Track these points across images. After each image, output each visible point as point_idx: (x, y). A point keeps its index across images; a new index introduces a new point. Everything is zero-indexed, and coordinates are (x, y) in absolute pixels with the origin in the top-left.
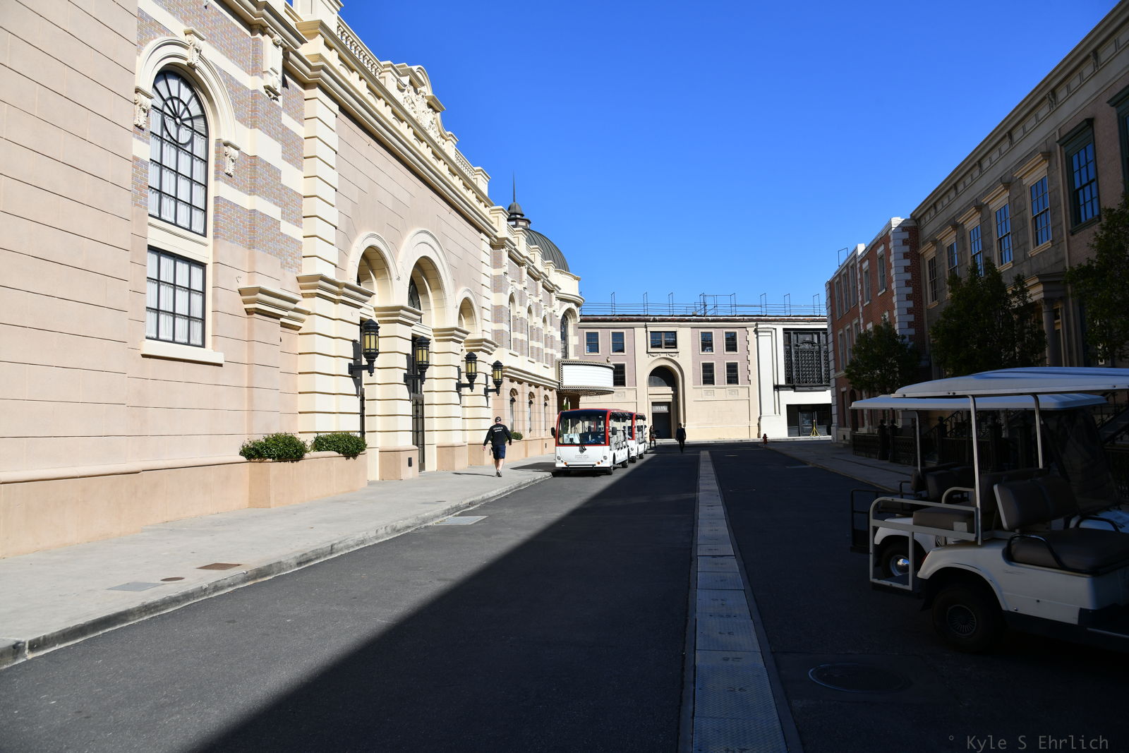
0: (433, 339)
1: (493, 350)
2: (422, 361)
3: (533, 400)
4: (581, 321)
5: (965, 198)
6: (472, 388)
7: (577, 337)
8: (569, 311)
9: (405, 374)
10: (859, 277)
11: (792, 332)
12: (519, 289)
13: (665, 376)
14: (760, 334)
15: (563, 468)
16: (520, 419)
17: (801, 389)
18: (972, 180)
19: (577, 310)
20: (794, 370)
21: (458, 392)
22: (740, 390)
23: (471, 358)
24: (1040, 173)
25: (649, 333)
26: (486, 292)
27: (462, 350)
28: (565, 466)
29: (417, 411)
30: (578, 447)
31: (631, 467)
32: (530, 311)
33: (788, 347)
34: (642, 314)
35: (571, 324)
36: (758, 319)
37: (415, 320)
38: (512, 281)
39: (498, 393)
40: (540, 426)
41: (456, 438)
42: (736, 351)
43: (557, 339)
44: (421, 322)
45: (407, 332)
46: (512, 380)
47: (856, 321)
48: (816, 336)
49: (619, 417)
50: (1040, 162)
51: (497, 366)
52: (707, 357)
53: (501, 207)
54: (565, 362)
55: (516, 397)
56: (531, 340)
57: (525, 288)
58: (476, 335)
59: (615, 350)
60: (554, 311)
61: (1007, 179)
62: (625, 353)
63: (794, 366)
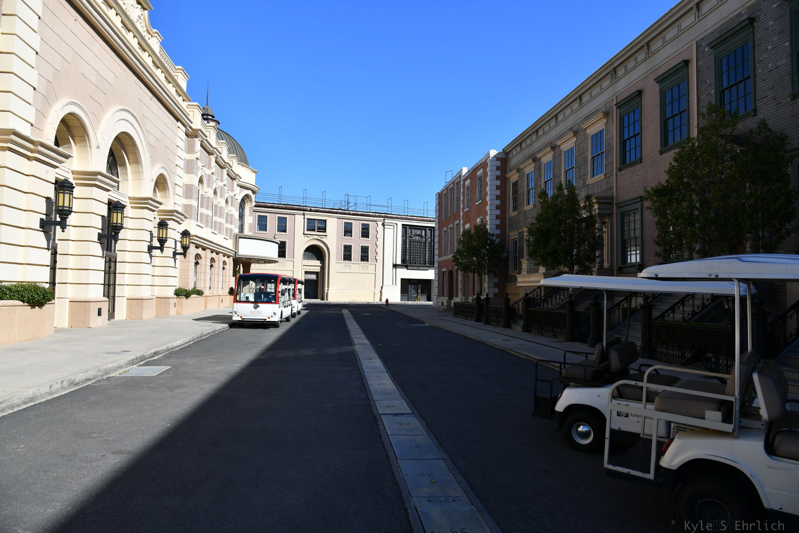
0: (129, 206)
1: (183, 221)
2: (117, 223)
3: (213, 264)
4: (255, 206)
5: (543, 140)
6: (162, 251)
7: (252, 218)
8: (247, 196)
9: (99, 233)
10: (462, 190)
11: (408, 227)
12: (208, 174)
13: (315, 252)
14: (386, 227)
15: (239, 321)
16: (202, 278)
17: (411, 268)
18: (550, 128)
19: (253, 196)
20: (408, 254)
21: (149, 253)
22: (369, 266)
23: (163, 225)
24: (600, 126)
25: (306, 220)
26: (180, 172)
27: (155, 218)
28: (240, 319)
29: (110, 267)
30: (253, 305)
31: (293, 321)
32: (215, 193)
33: (405, 238)
34: (302, 205)
35: (248, 207)
36: (386, 216)
37: (113, 186)
38: (202, 166)
39: (185, 256)
40: (218, 285)
41: (145, 293)
42: (369, 238)
43: (235, 218)
44: (118, 190)
45: (105, 197)
46: (197, 247)
47: (458, 222)
48: (424, 232)
49: (285, 281)
50: (601, 119)
51: (186, 234)
52: (348, 241)
53: (197, 104)
54: (240, 236)
55: (199, 261)
56: (215, 216)
57: (213, 173)
58: (168, 206)
59: (279, 230)
60: (235, 195)
61: (575, 129)
62: (287, 234)
63: (408, 251)
